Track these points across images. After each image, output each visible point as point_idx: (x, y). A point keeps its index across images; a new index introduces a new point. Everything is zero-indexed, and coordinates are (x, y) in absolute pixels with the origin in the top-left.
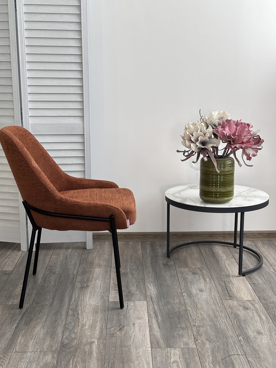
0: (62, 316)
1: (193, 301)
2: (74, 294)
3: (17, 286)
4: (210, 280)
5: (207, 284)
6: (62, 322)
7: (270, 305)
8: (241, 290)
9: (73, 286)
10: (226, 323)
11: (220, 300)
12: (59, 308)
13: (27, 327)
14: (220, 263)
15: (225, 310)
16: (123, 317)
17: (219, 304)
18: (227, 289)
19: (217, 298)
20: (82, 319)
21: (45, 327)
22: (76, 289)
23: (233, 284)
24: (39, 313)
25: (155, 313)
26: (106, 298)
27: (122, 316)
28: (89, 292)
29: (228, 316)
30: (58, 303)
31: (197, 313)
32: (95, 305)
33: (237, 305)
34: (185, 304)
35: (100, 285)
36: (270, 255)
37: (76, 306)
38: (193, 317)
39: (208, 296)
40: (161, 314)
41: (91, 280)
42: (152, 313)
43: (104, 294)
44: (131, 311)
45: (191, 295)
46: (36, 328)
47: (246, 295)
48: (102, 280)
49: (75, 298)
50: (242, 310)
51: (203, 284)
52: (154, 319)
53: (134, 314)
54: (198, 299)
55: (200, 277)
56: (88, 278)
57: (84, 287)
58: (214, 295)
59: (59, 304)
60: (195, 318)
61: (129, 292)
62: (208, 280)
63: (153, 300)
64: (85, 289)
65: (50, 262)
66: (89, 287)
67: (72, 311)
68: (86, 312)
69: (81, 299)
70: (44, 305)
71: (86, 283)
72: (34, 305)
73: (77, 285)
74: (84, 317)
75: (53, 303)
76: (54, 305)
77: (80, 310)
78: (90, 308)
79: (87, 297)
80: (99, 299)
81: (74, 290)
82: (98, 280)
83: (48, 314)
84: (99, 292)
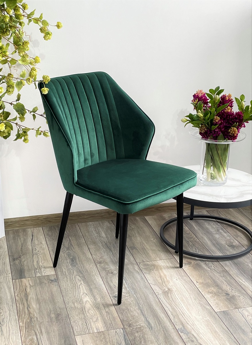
0: (177, 342)
2: (163, 305)
3: (81, 300)
9: (153, 293)
12: (164, 331)
22: (159, 296)
24: (145, 342)
26: (208, 307)
28: (179, 300)
30: (155, 322)
35: (183, 287)
37: (183, 325)
41: (167, 280)
43: (200, 300)
48: (179, 278)
49: (170, 311)
56: (161, 277)
59: (158, 323)
61: (226, 294)
64: (169, 295)
65: (94, 256)
66: (172, 290)
67: (184, 334)
68: (203, 334)
69: (180, 313)
70: (140, 327)
71: (164, 286)
72: (128, 329)
73: (156, 289)
74: (206, 341)
75: (149, 322)
76: (153, 325)
77: (193, 331)
78: (201, 325)
79: (185, 309)
80: (201, 309)
81: (158, 298)
82: (175, 278)
83: (157, 343)
84: (191, 298)
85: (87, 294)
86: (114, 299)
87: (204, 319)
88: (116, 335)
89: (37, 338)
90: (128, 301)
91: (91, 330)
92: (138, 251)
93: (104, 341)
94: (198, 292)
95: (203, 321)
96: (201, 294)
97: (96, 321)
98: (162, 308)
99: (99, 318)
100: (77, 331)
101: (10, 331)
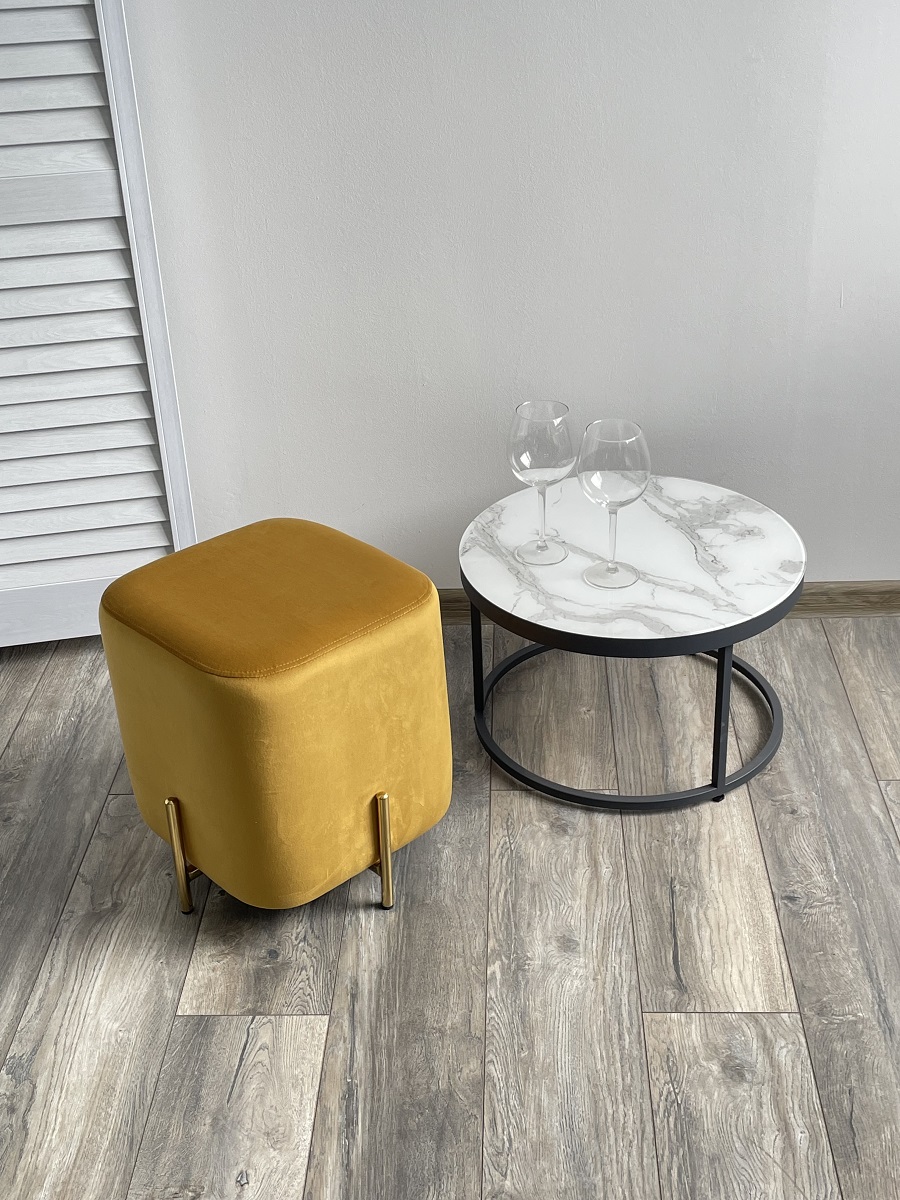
1: (523, 1015)
2: (47, 960)
4: (616, 874)
5: (599, 901)
7: (838, 1046)
8: (731, 939)
9: (58, 909)
10: (636, 1174)
11: (634, 1013)
14: (673, 762)
15: (646, 1085)
16: (207, 1128)
17: (627, 1040)
18: (675, 936)
19: (625, 1000)
20: (38, 1142)
22: (66, 926)
23: (703, 898)
25: (349, 1095)
26: (170, 994)
27: (208, 1120)
29: (649, 1128)
31: (522, 1104)
32: (113, 1040)
33: (701, 1051)
34: (483, 1041)
35: (165, 904)
36: (882, 713)
38: (500, 1130)
39: (591, 980)
40: (372, 1107)
41: (141, 868)
42: (334, 1102)
44: (251, 1090)
45: (520, 978)
47: (748, 974)
49: (47, 985)
50: (715, 1079)
51: (584, 901)
52: (335, 1142)
53: (262, 1102)
54: (545, 1004)
55: (577, 850)
58: (617, 976)
60: (510, 1141)
61: (270, 952)
62: (605, 871)
63: (357, 1009)
64: (99, 926)
66: (120, 912)
68: (67, 1089)
71: (112, 890)
73: (78, 899)
74: (50, 1119)
77: (45, 1074)
78: (90, 1057)
79: (96, 987)
80: (142, 998)
81: (56, 933)
87: (121, 1034)
95: (109, 1044)
98: (35, 970)
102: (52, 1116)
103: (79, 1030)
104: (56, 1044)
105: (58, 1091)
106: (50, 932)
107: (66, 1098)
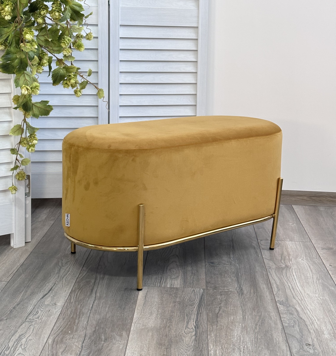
0: (269, 312)
2: (270, 278)
3: (168, 259)
6: (276, 324)
9: (263, 266)
12: (257, 299)
13: (215, 327)
20: (311, 322)
21: (249, 329)
22: (270, 270)
24: (226, 304)
28: (295, 277)
30: (251, 290)
32: (319, 298)
35: (308, 267)
37: (287, 299)
41: (289, 258)
43: (324, 281)
46: (231, 330)
48: (307, 259)
49: (276, 284)
56: (282, 255)
57: (283, 269)
64: (284, 271)
66: (291, 268)
67: (284, 306)
68: (311, 310)
69: (289, 287)
70: (228, 292)
71: (282, 263)
72: (211, 291)
73: (269, 264)
74: (310, 317)
75: (242, 289)
76: (245, 292)
77: (297, 305)
78: (313, 302)
79: (298, 285)
80: (321, 289)
81: (268, 271)
82: (301, 258)
83: (242, 308)
84: (313, 277)
85: (177, 256)
86: (209, 264)
87: (321, 297)
88: (192, 293)
89: (95, 281)
90: (225, 269)
91: (163, 285)
92: (266, 231)
93: (173, 296)
94: (326, 274)
95: (318, 299)
96: (329, 276)
97: (175, 278)
98: (268, 280)
99: (180, 277)
100: (146, 282)
101: (69, 271)
102: (311, 316)
103: (301, 295)
104: (294, 298)
105: (307, 311)
106: (265, 271)
107: (312, 312)
